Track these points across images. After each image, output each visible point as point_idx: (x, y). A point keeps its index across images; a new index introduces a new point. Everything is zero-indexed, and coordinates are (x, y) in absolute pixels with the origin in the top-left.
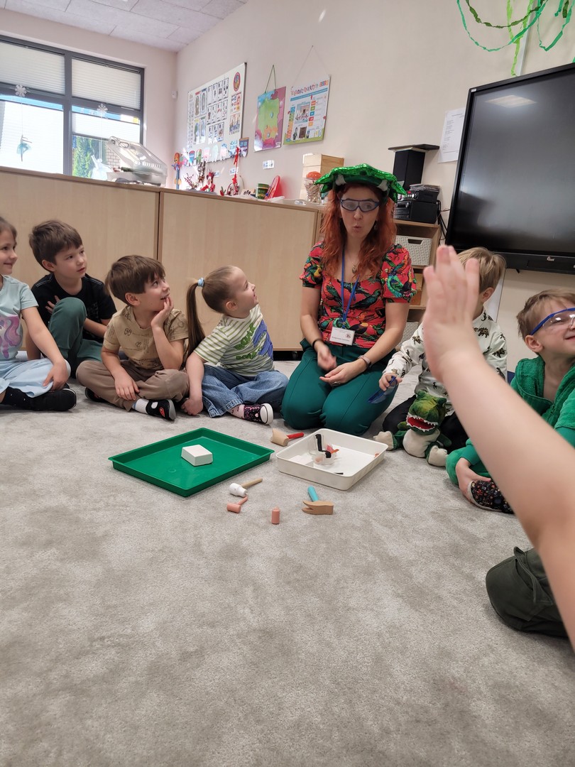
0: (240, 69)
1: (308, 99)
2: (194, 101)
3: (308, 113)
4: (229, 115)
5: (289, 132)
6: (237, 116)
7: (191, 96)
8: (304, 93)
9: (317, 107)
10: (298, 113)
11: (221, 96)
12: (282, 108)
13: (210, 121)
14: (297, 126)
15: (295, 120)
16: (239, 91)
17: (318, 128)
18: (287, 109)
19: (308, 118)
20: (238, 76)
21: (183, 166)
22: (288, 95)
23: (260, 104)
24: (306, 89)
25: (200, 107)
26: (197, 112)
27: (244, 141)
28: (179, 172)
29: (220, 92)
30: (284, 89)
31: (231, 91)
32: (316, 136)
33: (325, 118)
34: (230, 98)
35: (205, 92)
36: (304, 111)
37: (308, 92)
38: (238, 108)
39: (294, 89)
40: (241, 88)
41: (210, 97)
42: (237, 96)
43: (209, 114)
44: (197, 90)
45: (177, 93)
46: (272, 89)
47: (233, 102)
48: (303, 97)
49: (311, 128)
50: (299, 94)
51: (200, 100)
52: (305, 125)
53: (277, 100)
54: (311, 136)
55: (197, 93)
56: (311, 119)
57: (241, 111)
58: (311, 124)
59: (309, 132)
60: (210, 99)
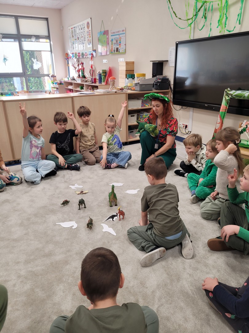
0: (89, 20)
1: (118, 36)
2: (71, 31)
3: (118, 42)
4: (87, 39)
5: (112, 49)
6: (90, 40)
7: (69, 29)
8: (116, 34)
9: (122, 40)
10: (114, 41)
11: (82, 31)
12: (108, 38)
13: (79, 41)
14: (115, 47)
15: (114, 44)
16: (89, 30)
17: (123, 48)
18: (110, 40)
20: (88, 23)
21: (70, 59)
22: (110, 34)
23: (99, 36)
24: (117, 32)
25: (74, 34)
26: (73, 37)
27: (94, 51)
28: (68, 61)
29: (82, 29)
30: (108, 31)
31: (86, 29)
32: (123, 52)
33: (125, 45)
34: (86, 32)
35: (75, 28)
39: (112, 31)
40: (90, 28)
42: (89, 32)
43: (78, 38)
44: (73, 27)
45: (63, 27)
46: (103, 30)
47: (88, 34)
51: (73, 31)
52: (118, 47)
53: (105, 35)
54: (121, 51)
55: (72, 28)
56: (120, 45)
57: (91, 38)
58: (120, 47)
59: (119, 50)
60: (78, 31)
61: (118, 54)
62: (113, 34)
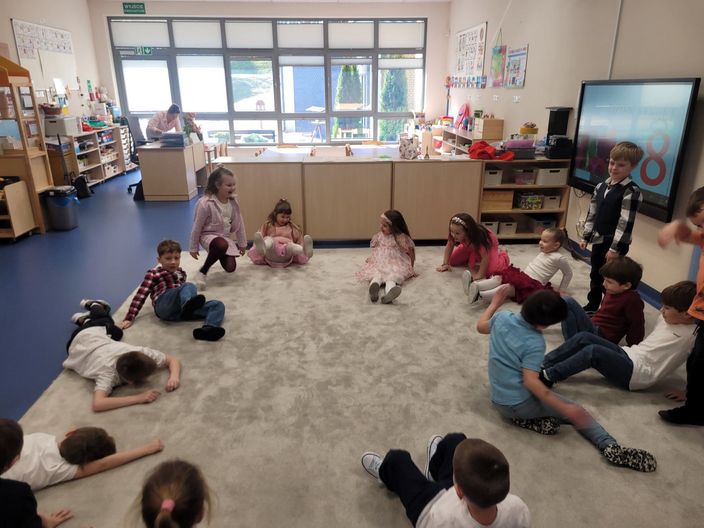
0: (484, 26)
1: (517, 58)
2: (459, 41)
3: (516, 67)
4: (477, 57)
5: (507, 79)
6: (481, 59)
7: (457, 37)
8: (515, 54)
9: (521, 64)
10: (511, 66)
11: (473, 42)
12: (504, 59)
13: (467, 58)
14: (511, 75)
15: (510, 71)
16: (482, 41)
17: (521, 79)
18: (507, 62)
20: (482, 30)
21: (451, 87)
22: (508, 54)
23: (493, 54)
24: (518, 50)
25: (462, 46)
26: (460, 50)
27: (484, 78)
28: (449, 90)
29: (473, 39)
30: (505, 47)
31: (478, 40)
32: (520, 84)
33: (525, 71)
34: (478, 45)
35: (465, 36)
36: (515, 65)
37: (518, 53)
38: (482, 54)
39: (510, 49)
42: (482, 45)
43: (467, 53)
44: (462, 33)
45: (450, 31)
46: (499, 45)
47: (479, 48)
48: (514, 56)
49: (517, 78)
51: (462, 41)
52: (515, 75)
53: (502, 54)
54: (518, 84)
55: (461, 36)
56: (518, 72)
57: (483, 56)
58: (518, 76)
59: (516, 81)
60: (467, 42)
61: (514, 88)
62: (512, 54)
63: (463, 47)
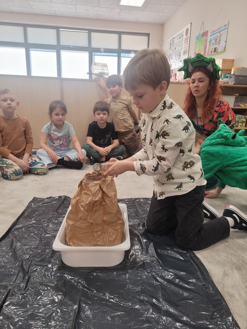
0: (189, 26)
1: (218, 34)
2: (169, 44)
3: (218, 41)
4: (183, 47)
5: (209, 50)
6: (186, 47)
7: (168, 42)
9: (222, 37)
10: (213, 41)
11: (180, 40)
12: (206, 40)
13: (175, 51)
14: (213, 47)
15: (212, 45)
16: (188, 36)
17: (222, 47)
18: (209, 40)
19: (218, 43)
20: (187, 29)
22: (209, 34)
23: (196, 40)
24: (217, 30)
26: (171, 48)
29: (180, 38)
30: (207, 32)
31: (185, 37)
32: (221, 51)
33: (226, 41)
35: (174, 39)
36: (216, 40)
37: (218, 31)
38: (187, 44)
39: (212, 31)
40: (189, 35)
41: (176, 41)
42: (187, 38)
43: (175, 48)
44: (170, 39)
45: (163, 42)
46: (202, 32)
47: (185, 41)
48: (216, 33)
49: (219, 47)
50: (214, 33)
51: (172, 43)
52: (216, 46)
53: (204, 37)
54: (219, 51)
59: (218, 49)
61: (215, 55)
63: (173, 46)
